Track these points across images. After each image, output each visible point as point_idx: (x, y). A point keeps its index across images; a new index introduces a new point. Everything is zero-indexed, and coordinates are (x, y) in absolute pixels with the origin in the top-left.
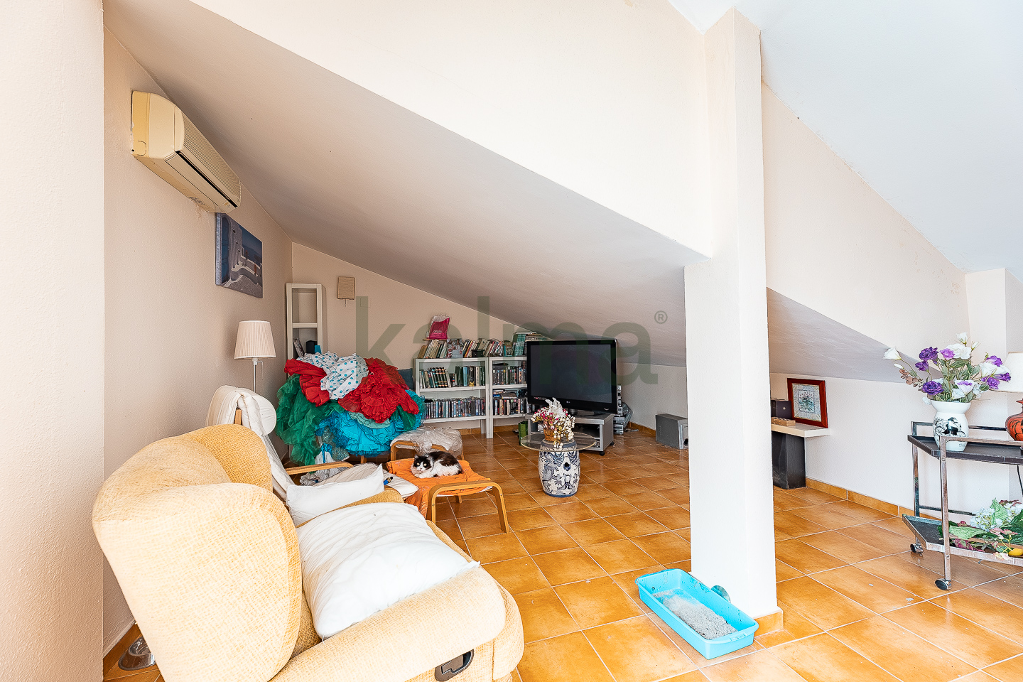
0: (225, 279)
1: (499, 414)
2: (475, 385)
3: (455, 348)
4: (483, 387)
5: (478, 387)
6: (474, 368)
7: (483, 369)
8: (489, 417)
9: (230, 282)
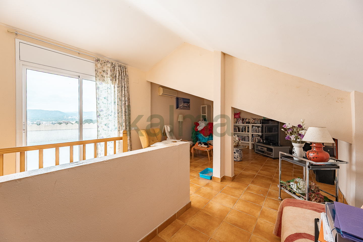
0: (177, 107)
1: (253, 142)
2: (246, 132)
3: (240, 121)
4: (248, 133)
5: (247, 133)
6: (245, 127)
7: (248, 128)
8: (250, 143)
9: (179, 108)
